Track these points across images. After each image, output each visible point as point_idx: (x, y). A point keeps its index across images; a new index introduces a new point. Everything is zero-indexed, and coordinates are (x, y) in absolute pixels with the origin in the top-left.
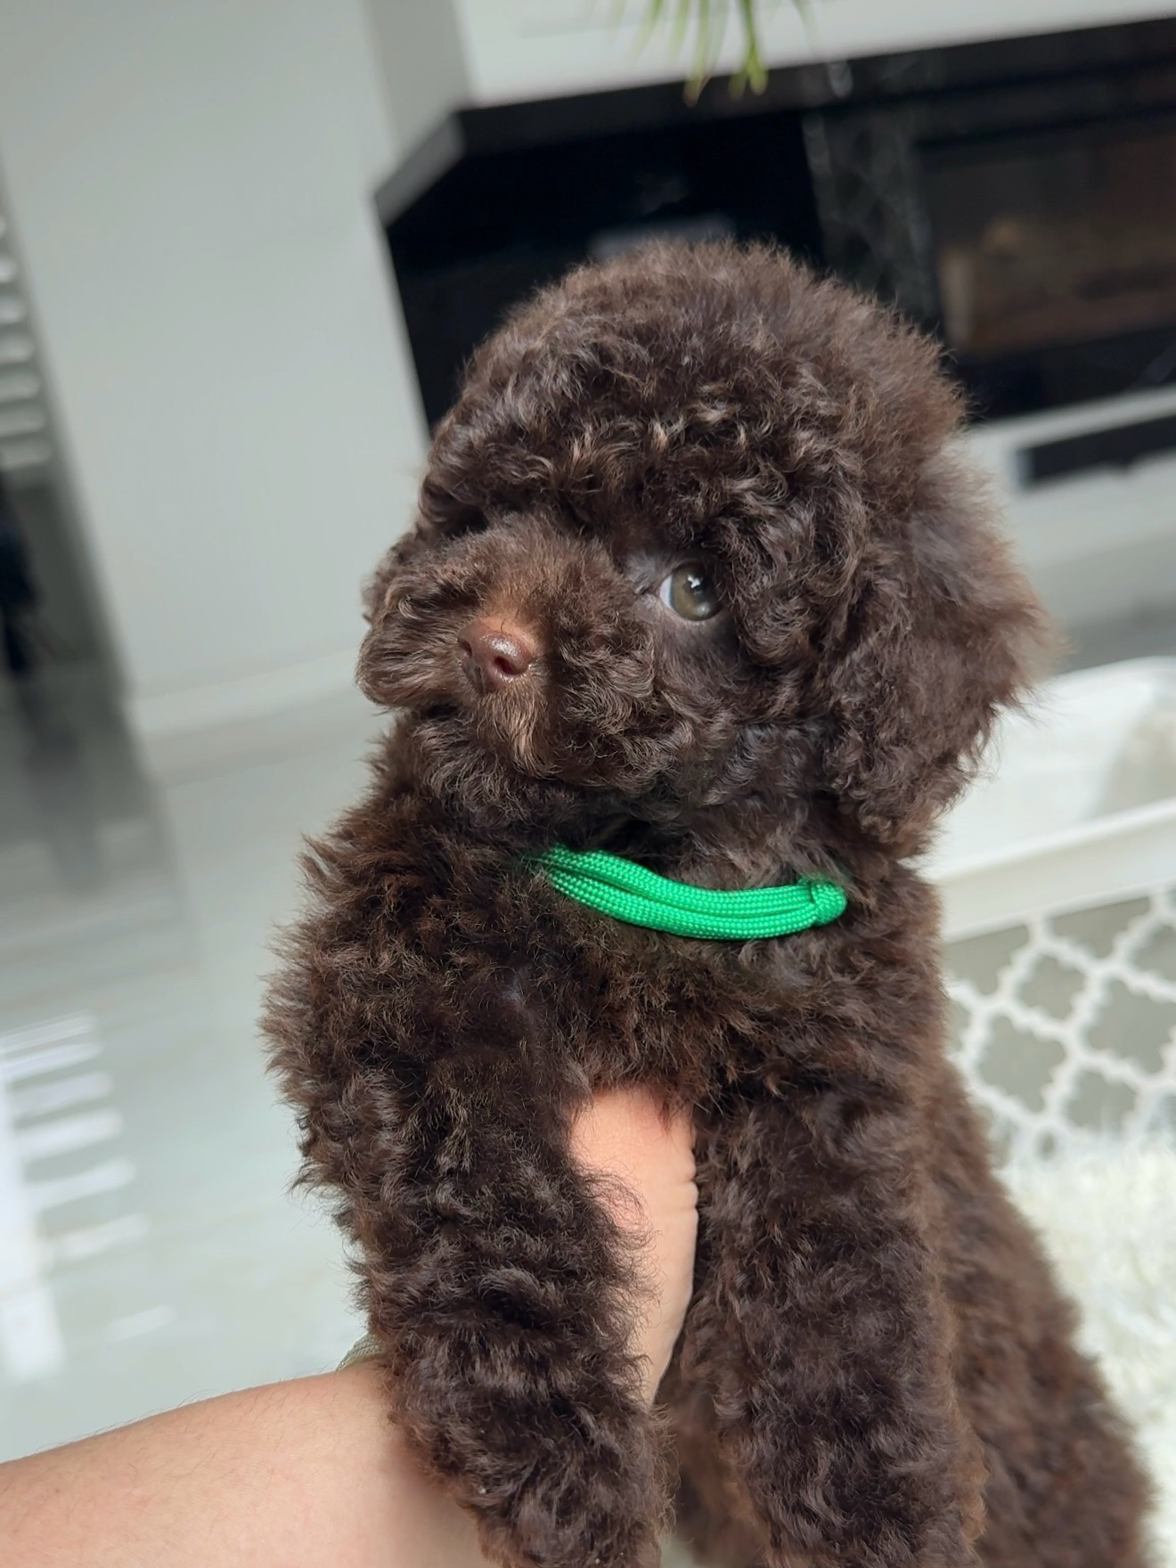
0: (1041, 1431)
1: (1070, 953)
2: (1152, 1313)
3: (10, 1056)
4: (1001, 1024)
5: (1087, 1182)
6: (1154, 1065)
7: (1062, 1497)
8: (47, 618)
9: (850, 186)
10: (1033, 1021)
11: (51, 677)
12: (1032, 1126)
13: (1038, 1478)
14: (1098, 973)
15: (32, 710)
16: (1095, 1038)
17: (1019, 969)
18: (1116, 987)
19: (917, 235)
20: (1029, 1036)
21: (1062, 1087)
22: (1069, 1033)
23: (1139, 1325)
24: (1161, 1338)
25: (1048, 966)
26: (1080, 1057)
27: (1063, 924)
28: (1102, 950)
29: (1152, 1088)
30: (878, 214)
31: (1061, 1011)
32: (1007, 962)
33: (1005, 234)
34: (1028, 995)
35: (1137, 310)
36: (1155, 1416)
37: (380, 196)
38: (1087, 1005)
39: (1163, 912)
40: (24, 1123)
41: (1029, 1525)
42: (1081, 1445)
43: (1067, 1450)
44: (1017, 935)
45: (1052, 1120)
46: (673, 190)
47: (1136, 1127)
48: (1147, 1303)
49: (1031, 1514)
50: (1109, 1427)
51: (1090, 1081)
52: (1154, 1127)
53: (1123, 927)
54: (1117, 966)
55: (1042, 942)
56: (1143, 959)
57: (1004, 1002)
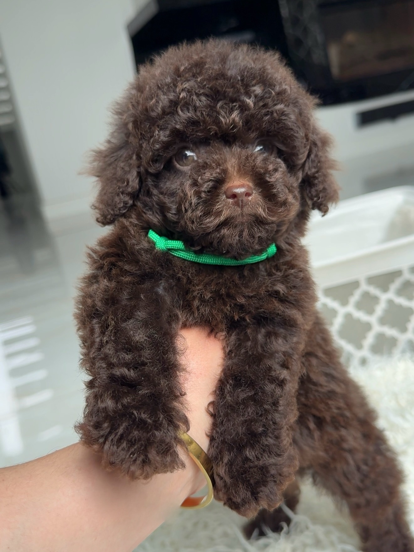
0: (366, 452)
1: (374, 291)
2: (403, 416)
3: (4, 331)
4: (348, 316)
5: (378, 373)
6: (404, 330)
7: (372, 476)
8: (14, 178)
9: (296, 21)
10: (361, 315)
11: (16, 199)
12: (358, 354)
13: (364, 468)
14: (384, 297)
15: (9, 210)
16: (383, 321)
17: (356, 296)
18: (390, 302)
19: (320, 38)
20: (358, 321)
21: (370, 339)
22: (373, 319)
23: (398, 421)
24: (406, 425)
25: (366, 295)
26: (377, 328)
27: (371, 280)
28: (385, 289)
29: (403, 338)
30: (306, 30)
31: (370, 311)
32: (352, 294)
33: (350, 37)
34: (359, 306)
35: (398, 63)
36: (405, 453)
37: (129, 26)
38: (380, 309)
39: (407, 276)
40: (9, 356)
41: (361, 485)
42: (379, 458)
43: (374, 459)
44: (355, 285)
45: (365, 352)
46: (233, 23)
47: (397, 352)
48: (401, 413)
49: (362, 481)
50: (388, 454)
51: (381, 337)
52: (403, 352)
53: (392, 281)
54: (390, 295)
55: (364, 287)
56: (400, 292)
57: (350, 308)
